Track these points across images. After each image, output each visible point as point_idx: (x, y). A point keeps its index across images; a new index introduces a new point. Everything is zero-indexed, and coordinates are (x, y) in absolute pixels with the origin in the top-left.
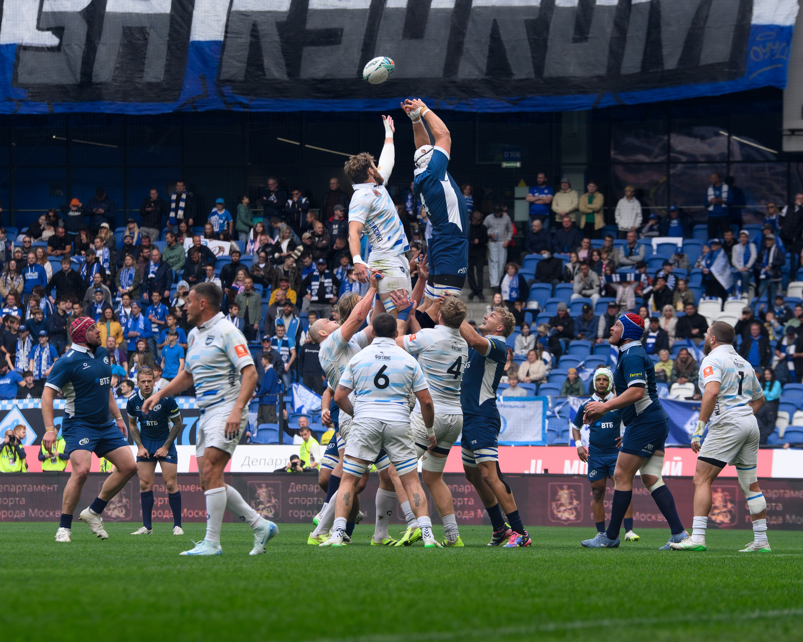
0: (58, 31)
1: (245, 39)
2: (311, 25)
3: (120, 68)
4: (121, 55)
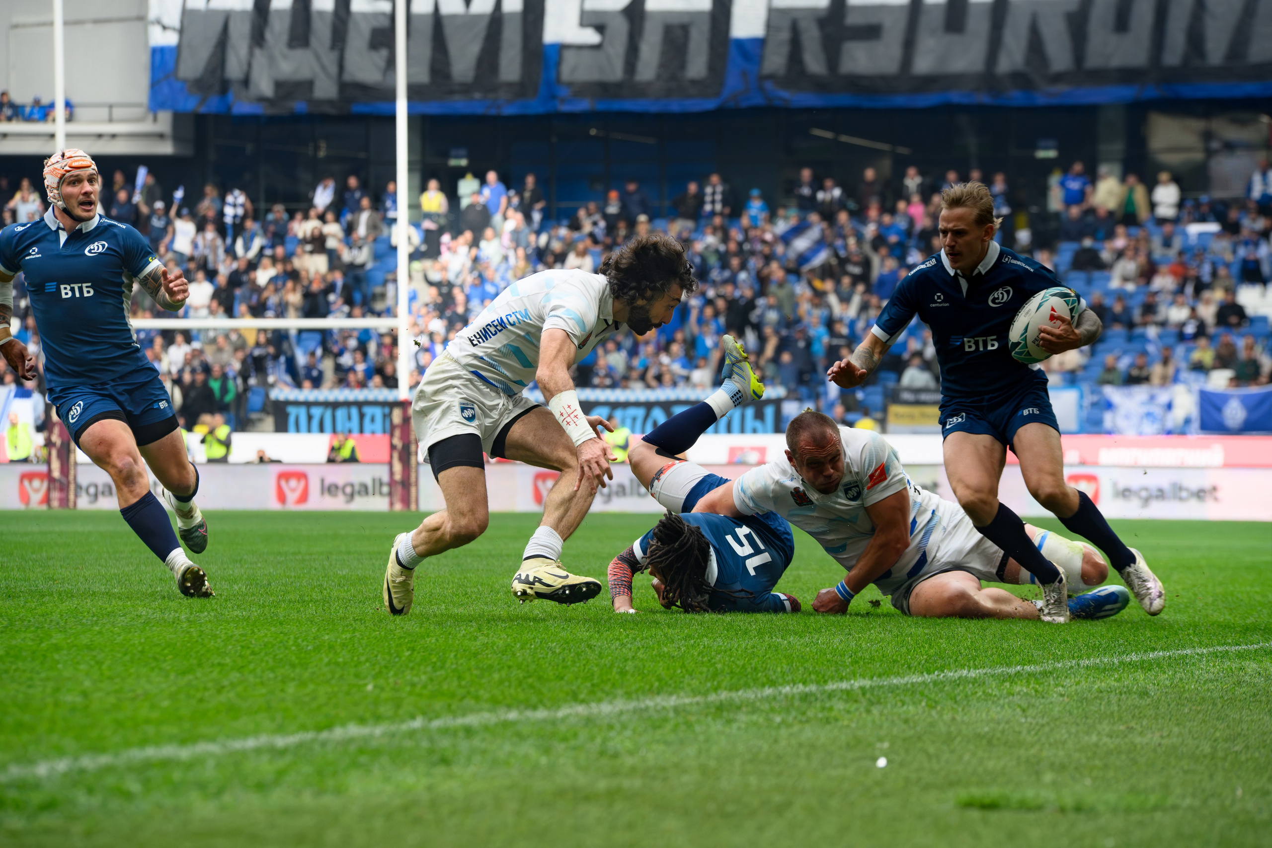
0: (600, 28)
1: (785, 35)
2: (851, 20)
3: (662, 65)
4: (664, 53)
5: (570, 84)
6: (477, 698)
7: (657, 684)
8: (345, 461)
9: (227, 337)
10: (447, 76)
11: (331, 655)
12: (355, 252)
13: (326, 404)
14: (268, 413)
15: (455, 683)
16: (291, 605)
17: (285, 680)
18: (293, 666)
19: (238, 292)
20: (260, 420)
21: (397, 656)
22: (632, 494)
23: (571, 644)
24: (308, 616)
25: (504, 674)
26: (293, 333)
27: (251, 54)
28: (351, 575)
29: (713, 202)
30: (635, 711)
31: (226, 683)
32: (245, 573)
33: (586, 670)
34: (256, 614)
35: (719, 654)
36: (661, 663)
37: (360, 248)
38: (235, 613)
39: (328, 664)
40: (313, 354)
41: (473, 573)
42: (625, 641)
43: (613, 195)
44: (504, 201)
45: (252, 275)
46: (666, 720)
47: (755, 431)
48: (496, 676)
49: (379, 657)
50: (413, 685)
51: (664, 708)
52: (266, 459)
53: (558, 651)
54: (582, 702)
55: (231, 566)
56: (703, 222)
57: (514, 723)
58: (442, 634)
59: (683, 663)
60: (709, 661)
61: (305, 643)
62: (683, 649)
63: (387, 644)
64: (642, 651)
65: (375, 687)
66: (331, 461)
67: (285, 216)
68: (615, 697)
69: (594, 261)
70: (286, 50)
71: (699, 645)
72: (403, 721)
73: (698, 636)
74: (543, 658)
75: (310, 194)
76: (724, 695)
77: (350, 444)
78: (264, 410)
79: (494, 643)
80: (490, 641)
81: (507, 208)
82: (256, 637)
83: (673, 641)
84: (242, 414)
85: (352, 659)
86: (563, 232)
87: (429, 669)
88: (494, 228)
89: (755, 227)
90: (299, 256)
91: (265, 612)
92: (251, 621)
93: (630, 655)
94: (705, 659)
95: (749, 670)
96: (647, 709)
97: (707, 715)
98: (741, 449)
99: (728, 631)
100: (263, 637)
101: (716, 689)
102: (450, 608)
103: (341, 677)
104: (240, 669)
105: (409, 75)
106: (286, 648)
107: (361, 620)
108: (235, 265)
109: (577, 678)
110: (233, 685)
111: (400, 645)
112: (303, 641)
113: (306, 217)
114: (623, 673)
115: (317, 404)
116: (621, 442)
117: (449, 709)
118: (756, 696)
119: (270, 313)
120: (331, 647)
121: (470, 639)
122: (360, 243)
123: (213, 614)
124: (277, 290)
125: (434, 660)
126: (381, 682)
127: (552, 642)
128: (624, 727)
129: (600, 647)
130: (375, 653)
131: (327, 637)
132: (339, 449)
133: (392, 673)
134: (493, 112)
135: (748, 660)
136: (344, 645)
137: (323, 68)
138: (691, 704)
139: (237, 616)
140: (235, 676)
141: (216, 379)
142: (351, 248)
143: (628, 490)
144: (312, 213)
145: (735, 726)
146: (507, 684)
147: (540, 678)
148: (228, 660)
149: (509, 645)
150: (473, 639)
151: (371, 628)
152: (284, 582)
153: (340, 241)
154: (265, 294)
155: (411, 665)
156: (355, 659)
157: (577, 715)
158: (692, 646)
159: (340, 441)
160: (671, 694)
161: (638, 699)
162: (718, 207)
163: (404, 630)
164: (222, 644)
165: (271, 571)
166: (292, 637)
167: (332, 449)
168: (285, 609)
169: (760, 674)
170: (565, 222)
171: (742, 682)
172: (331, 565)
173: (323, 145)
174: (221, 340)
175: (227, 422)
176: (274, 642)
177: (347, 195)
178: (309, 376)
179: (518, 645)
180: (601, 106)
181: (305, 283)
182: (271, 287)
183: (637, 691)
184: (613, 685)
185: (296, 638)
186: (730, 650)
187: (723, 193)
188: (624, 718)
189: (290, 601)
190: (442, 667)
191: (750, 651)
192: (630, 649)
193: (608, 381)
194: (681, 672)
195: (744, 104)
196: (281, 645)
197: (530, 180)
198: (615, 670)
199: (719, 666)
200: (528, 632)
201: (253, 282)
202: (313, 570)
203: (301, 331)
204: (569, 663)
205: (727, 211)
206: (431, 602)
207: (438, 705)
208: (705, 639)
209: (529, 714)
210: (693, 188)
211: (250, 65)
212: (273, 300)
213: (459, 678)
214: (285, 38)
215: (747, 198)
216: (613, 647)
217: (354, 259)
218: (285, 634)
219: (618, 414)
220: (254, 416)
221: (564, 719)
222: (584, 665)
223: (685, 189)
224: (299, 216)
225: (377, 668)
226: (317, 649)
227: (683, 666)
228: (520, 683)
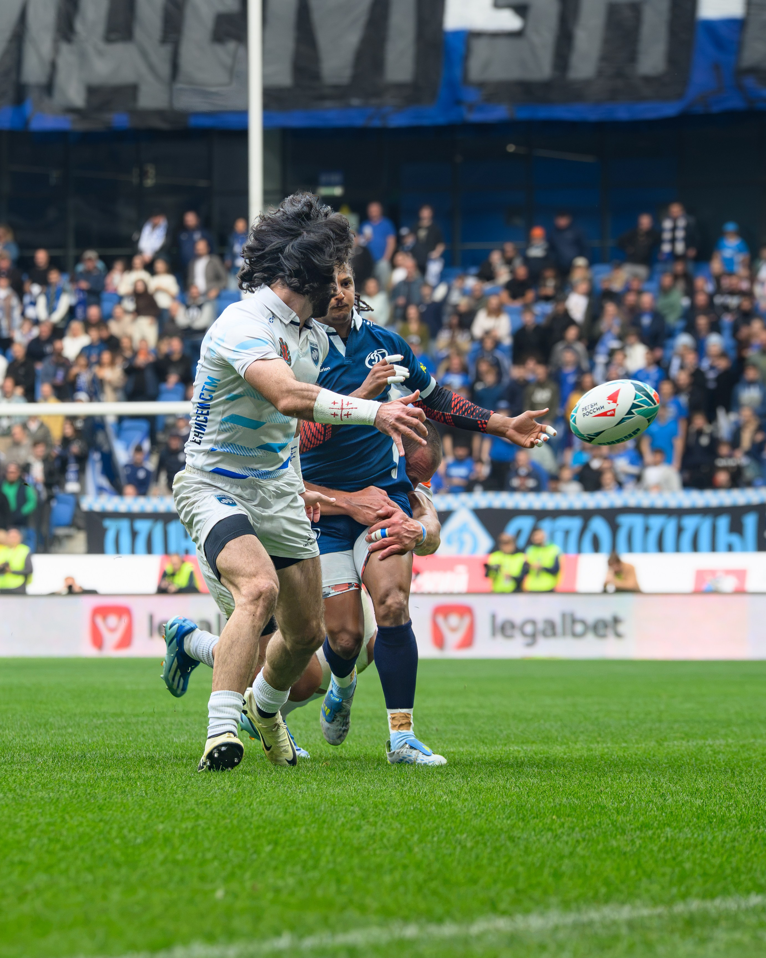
0: (521, 10)
3: (605, 58)
4: (607, 41)
5: (481, 85)
6: (363, 909)
7: (603, 890)
8: (181, 591)
9: (25, 426)
10: (316, 76)
11: (167, 850)
12: (194, 312)
13: (155, 516)
14: (79, 528)
15: (333, 888)
16: (113, 783)
17: (107, 884)
18: (118, 865)
19: (39, 367)
20: (69, 537)
21: (255, 852)
22: (564, 634)
23: (487, 836)
24: (135, 798)
25: (397, 875)
26: (111, 420)
27: (56, 50)
28: (192, 744)
29: (673, 241)
30: (576, 926)
31: (29, 887)
32: (51, 741)
33: (508, 871)
34: (66, 795)
35: (687, 849)
36: (608, 862)
37: (200, 307)
38: (40, 794)
39: (164, 862)
40: (139, 449)
41: (354, 740)
42: (559, 832)
43: (538, 232)
44: (391, 242)
45: (58, 344)
46: (616, 938)
47: (730, 548)
48: (387, 879)
49: (231, 853)
50: (277, 890)
51: (614, 923)
52: (76, 589)
53: (469, 845)
54: (504, 913)
55: (33, 732)
56: (659, 267)
57: (412, 942)
58: (312, 822)
59: (639, 862)
60: (674, 859)
61: (133, 834)
62: (638, 842)
63: (240, 836)
64: (583, 845)
65: (227, 893)
66: (162, 591)
67: (100, 265)
68: (547, 907)
69: (512, 322)
70: (102, 45)
71: (659, 837)
72: (264, 938)
73: (658, 825)
74: (450, 855)
75: (135, 236)
76: (695, 905)
77: (187, 568)
78: (73, 524)
79: (383, 835)
80: (378, 833)
81: (395, 252)
82: (67, 826)
83: (623, 832)
84: (44, 529)
85: (195, 855)
86: (471, 282)
87: (298, 869)
88: (377, 279)
89: (731, 274)
90: (118, 319)
91: (79, 793)
92: (60, 805)
93: (567, 850)
94: (669, 856)
95: (728, 871)
96: (591, 923)
97: (672, 932)
98: (713, 573)
99: (698, 818)
100: (77, 826)
101: (684, 896)
102: (324, 787)
103: (182, 880)
104: (48, 869)
105: (265, 76)
106: (108, 841)
107: (206, 803)
108: (35, 332)
109: (495, 882)
110: (38, 891)
111: (258, 837)
112: (130, 831)
113: (129, 267)
114: (557, 875)
115: (143, 516)
116: (548, 563)
117: (325, 923)
118: (739, 907)
119: (82, 396)
120: (167, 840)
121: (351, 829)
122: (200, 300)
123: (10, 796)
124: (89, 365)
125: (304, 856)
126: (234, 886)
127: (461, 832)
128: (561, 947)
129: (527, 839)
130: (226, 847)
131: (161, 827)
132: (173, 575)
133: (248, 875)
134: (377, 123)
135: (727, 858)
136: (183, 837)
137: (152, 68)
138: (650, 917)
139: (42, 798)
140: (41, 878)
141: (12, 483)
142: (188, 307)
143: (559, 629)
144: (137, 261)
145: (711, 946)
146: (401, 889)
147: (446, 882)
148: (31, 857)
149: (403, 837)
150: (355, 829)
151: (219, 815)
152: (103, 752)
153: (174, 298)
154: (75, 370)
155: (273, 863)
156: (200, 855)
157: (497, 930)
158: (651, 838)
159: (174, 564)
160: (623, 903)
161: (579, 910)
162: (680, 247)
163: (264, 816)
164: (23, 836)
165: (86, 738)
166: (115, 826)
167: (164, 575)
168: (105, 789)
169: (743, 877)
170: (474, 270)
171: (719, 887)
172: (164, 730)
173: (151, 170)
174: (17, 431)
175: (25, 541)
176: (93, 833)
177: (184, 237)
178: (133, 480)
179: (416, 837)
180: (523, 114)
181: (128, 354)
182: (83, 361)
183: (576, 900)
184: (545, 892)
185: (121, 828)
186: (702, 844)
187: (687, 229)
188: (561, 935)
189: (111, 779)
190: (315, 867)
191: (728, 846)
192: (567, 843)
193: (531, 483)
194: (637, 874)
195: (715, 109)
196: (101, 837)
197: (426, 214)
198: (546, 871)
199: (688, 866)
200: (429, 820)
201: (59, 354)
202: (140, 736)
203: (121, 418)
204: (485, 861)
205: (692, 253)
206: (298, 779)
207: (311, 917)
208: (668, 829)
209: (434, 930)
210: (645, 221)
211: (53, 66)
212: (84, 378)
213: (339, 881)
214: (100, 28)
215: (721, 234)
216: (544, 840)
217: (193, 322)
218: (106, 823)
219: (546, 525)
220: (61, 532)
221: (479, 937)
222: (506, 864)
223: (635, 223)
224: (119, 266)
225: (229, 867)
226: (148, 842)
227: (638, 865)
228: (420, 888)
